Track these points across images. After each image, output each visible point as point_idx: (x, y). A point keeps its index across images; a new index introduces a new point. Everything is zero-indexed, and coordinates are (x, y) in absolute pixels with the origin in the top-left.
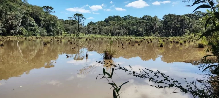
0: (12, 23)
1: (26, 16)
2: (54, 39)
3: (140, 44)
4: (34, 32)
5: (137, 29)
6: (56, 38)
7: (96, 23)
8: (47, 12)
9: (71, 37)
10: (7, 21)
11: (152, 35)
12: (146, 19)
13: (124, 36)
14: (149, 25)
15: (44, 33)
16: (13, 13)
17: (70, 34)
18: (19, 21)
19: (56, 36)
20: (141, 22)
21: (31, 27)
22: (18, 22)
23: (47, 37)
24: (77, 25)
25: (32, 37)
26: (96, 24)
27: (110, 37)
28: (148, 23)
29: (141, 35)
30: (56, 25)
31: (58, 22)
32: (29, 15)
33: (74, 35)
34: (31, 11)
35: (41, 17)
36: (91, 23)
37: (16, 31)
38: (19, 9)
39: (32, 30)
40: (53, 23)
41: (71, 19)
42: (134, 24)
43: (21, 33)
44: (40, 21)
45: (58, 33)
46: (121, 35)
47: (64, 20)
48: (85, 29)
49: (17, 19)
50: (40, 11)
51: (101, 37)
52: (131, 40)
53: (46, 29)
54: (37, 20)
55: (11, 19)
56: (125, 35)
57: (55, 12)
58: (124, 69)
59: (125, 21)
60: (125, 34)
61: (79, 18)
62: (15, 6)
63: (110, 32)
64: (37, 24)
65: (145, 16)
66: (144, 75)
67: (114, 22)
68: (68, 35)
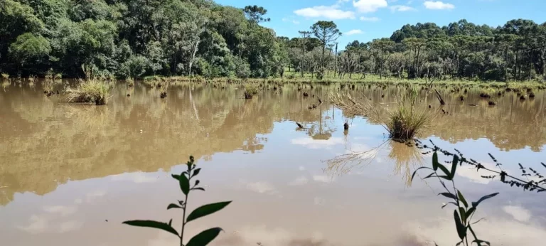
0: (180, 48)
1: (209, 32)
2: (266, 84)
3: (495, 103)
4: (223, 67)
5: (487, 58)
6: (269, 82)
7: (368, 43)
8: (251, 22)
9: (305, 80)
10: (171, 43)
11: (533, 78)
12: (518, 30)
13: (445, 79)
14: (526, 48)
15: (245, 71)
16: (183, 25)
17: (302, 74)
18: (195, 44)
19: (270, 78)
20: (500, 39)
21: (218, 57)
22: (192, 44)
23: (252, 80)
24: (319, 50)
25: (220, 79)
26: (368, 47)
27: (405, 80)
28: (522, 41)
29: (497, 75)
30: (271, 50)
31: (275, 42)
32: (214, 29)
33: (310, 75)
34: (219, 20)
35: (239, 31)
36: (355, 46)
37: (189, 65)
38: (195, 16)
39: (220, 64)
40: (265, 47)
41: (307, 36)
42: (477, 44)
43: (198, 71)
44: (238, 41)
45: (274, 70)
46: (438, 75)
48: (339, 59)
49: (190, 38)
50: (238, 19)
51: (380, 81)
52: (466, 91)
53: (249, 61)
54: (232, 41)
55: (179, 39)
56: (447, 76)
57: (269, 20)
58: (472, 164)
59: (449, 38)
60: (448, 74)
61: (324, 33)
62: (186, 8)
63: (406, 67)
64: (231, 50)
65: (513, 21)
66: (536, 183)
67: (418, 41)
68: (298, 74)
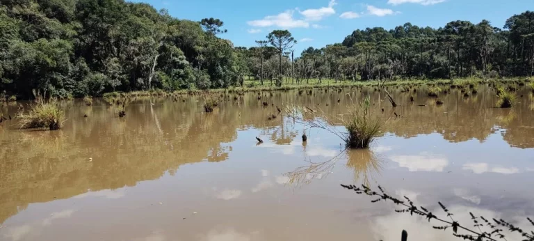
0: (139, 63)
1: (167, 46)
3: (442, 101)
4: (184, 80)
5: (432, 57)
6: (230, 92)
7: (322, 49)
8: (209, 34)
9: (265, 88)
10: (129, 58)
11: (474, 74)
12: (457, 30)
13: (395, 79)
14: (466, 47)
15: (206, 82)
16: (141, 40)
17: (262, 82)
18: (154, 58)
19: (231, 88)
20: (442, 40)
21: (178, 70)
22: (151, 58)
23: (213, 90)
24: (277, 57)
25: (181, 91)
26: (323, 53)
27: (359, 83)
28: (462, 40)
29: (442, 73)
30: (230, 60)
31: (233, 53)
32: (172, 42)
33: (269, 82)
34: (176, 33)
35: (197, 44)
36: (310, 52)
37: (148, 79)
38: (152, 31)
39: (180, 76)
40: (224, 58)
41: (263, 45)
42: (422, 46)
43: (157, 84)
44: (196, 53)
45: (234, 79)
46: (388, 76)
47: (248, 49)
48: (296, 66)
49: (148, 52)
50: (195, 33)
51: (335, 85)
52: (415, 91)
53: (209, 73)
54: (190, 53)
55: (137, 55)
56: (398, 77)
57: (226, 31)
59: (396, 40)
60: (397, 75)
61: (280, 41)
62: (143, 24)
63: (359, 70)
64: (190, 62)
65: (452, 23)
67: (369, 44)
68: (257, 82)
